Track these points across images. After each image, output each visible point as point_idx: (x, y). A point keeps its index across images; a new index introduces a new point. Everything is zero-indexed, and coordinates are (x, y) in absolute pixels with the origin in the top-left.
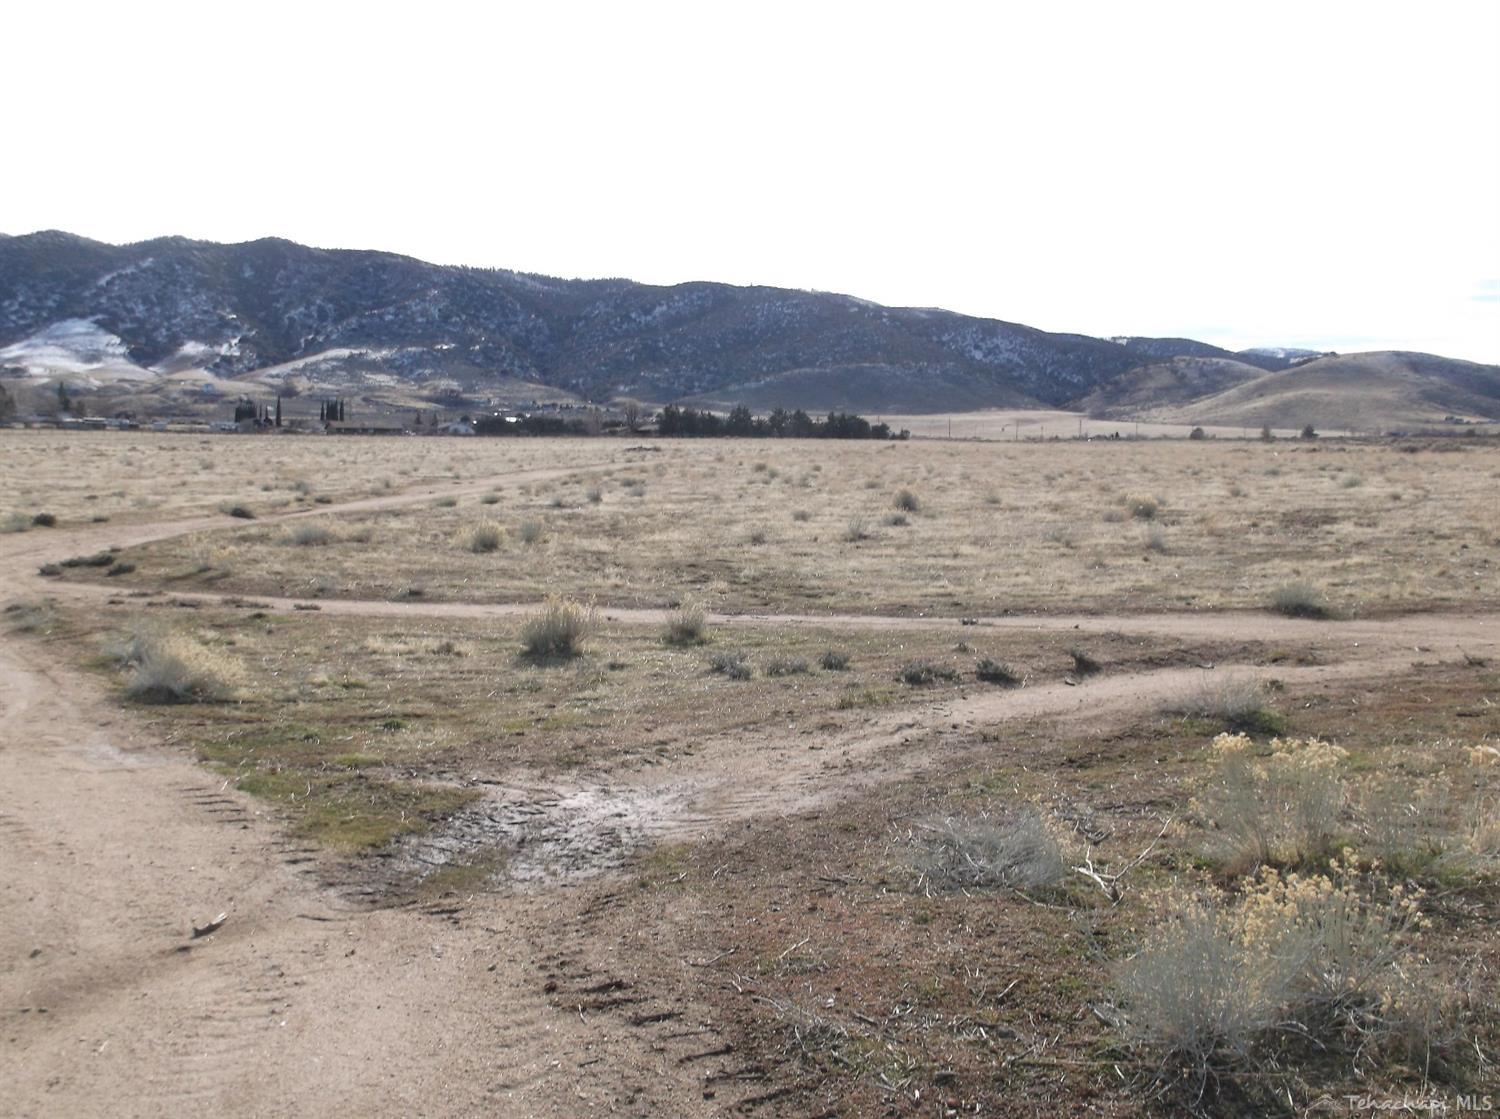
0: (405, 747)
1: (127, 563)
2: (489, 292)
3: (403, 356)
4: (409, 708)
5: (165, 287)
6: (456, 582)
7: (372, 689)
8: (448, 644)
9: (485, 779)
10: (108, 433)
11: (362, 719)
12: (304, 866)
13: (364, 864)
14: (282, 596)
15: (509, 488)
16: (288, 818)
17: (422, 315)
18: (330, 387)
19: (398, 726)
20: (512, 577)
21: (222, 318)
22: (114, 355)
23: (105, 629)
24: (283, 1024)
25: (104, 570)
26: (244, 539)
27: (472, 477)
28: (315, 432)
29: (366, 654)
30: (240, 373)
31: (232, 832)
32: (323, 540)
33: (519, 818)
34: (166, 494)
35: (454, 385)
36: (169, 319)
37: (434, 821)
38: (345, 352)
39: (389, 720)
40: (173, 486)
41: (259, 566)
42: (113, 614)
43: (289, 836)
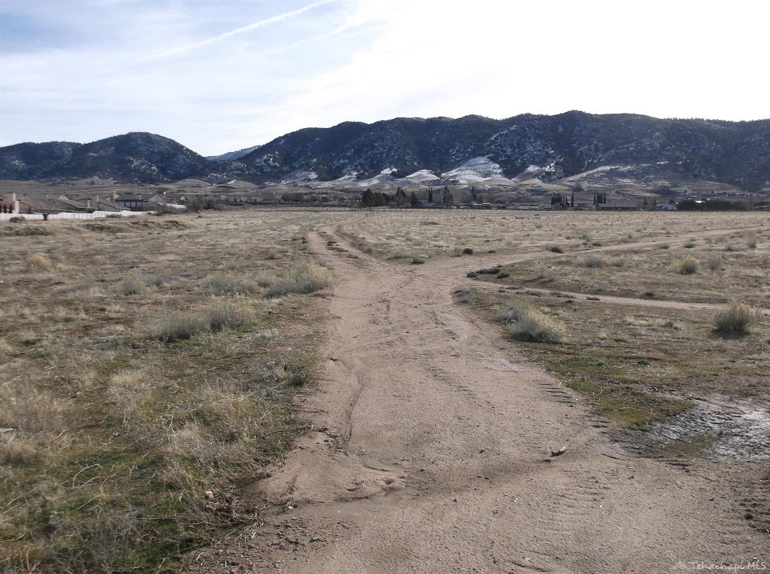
0: (650, 375)
1: (505, 273)
2: (689, 132)
3: (638, 169)
4: (651, 355)
5: (521, 139)
6: (671, 290)
7: (630, 343)
8: (670, 323)
9: (696, 397)
10: (493, 211)
11: (626, 358)
12: (602, 430)
13: (633, 433)
14: (580, 292)
15: (698, 240)
16: (592, 404)
17: (650, 147)
18: (599, 186)
19: (646, 364)
20: (704, 289)
21: (547, 153)
22: (496, 173)
23: (498, 304)
24: (601, 506)
25: (495, 276)
26: (560, 263)
27: (677, 233)
28: (591, 209)
29: (625, 324)
30: (554, 180)
31: (565, 408)
32: (598, 265)
33: (718, 421)
34: (521, 240)
35: (666, 183)
36: (522, 154)
37: (669, 416)
38: (608, 168)
39: (641, 360)
40: (523, 237)
41: (567, 277)
42: (501, 297)
43: (594, 413)
